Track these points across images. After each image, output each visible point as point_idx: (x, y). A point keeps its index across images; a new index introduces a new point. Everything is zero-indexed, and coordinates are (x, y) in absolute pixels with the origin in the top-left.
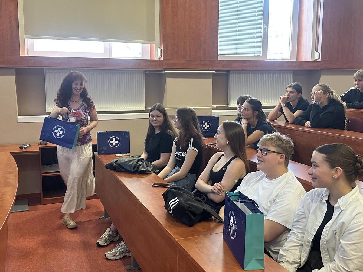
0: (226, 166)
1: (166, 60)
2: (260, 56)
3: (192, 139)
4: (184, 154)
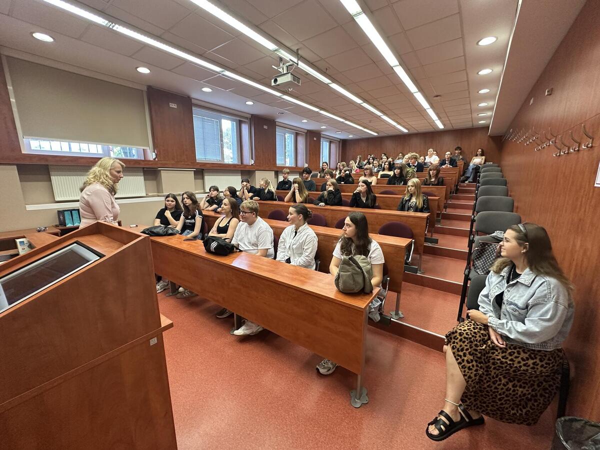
0: (229, 223)
1: (159, 160)
2: (220, 160)
3: (197, 211)
4: (193, 221)
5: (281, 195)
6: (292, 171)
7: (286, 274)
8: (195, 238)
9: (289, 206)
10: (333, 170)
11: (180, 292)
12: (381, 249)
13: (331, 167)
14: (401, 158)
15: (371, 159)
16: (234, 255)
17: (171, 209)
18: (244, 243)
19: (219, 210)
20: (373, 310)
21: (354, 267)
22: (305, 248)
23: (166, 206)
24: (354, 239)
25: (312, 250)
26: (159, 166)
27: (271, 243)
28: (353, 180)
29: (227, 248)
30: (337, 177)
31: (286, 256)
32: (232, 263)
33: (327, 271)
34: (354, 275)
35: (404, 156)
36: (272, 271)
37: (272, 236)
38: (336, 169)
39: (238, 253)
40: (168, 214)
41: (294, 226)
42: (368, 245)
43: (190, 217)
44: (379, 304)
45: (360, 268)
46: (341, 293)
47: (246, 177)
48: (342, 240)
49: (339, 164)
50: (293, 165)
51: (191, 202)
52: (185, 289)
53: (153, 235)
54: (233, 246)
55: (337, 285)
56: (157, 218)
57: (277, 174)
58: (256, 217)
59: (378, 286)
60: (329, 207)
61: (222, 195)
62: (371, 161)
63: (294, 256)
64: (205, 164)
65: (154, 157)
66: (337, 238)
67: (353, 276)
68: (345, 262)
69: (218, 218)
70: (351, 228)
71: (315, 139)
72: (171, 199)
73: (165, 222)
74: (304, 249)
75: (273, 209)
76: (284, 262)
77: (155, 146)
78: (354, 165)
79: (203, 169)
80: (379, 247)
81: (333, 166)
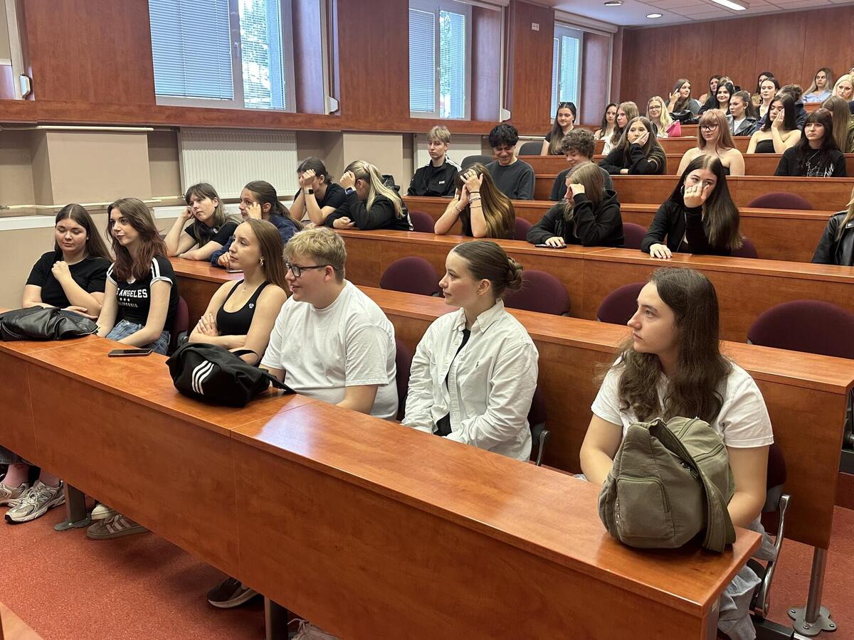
0: (254, 299)
1: (42, 101)
2: (231, 99)
3: (155, 261)
4: (142, 293)
5: (425, 212)
6: (459, 132)
7: (434, 474)
8: (146, 347)
9: (446, 249)
10: (594, 129)
11: (97, 521)
12: (761, 397)
13: (587, 120)
14: (823, 87)
15: (723, 89)
16: (268, 406)
17: (74, 254)
18: (302, 368)
19: (225, 258)
20: (733, 606)
21: (668, 461)
22: (496, 382)
23: (57, 247)
24: (669, 360)
25: (519, 390)
26: (40, 118)
27: (389, 368)
28: (662, 162)
29: (246, 381)
30: (606, 151)
31: (438, 410)
32: (259, 431)
33: (572, 465)
34: (669, 489)
35: (833, 79)
36: (391, 461)
37: (389, 345)
38: (604, 125)
39: (280, 400)
40: (61, 271)
41: (461, 311)
42: (716, 383)
43: (133, 281)
44: (752, 585)
45: (689, 462)
46: (620, 547)
47: (312, 156)
48: (624, 359)
49: (613, 109)
50: (462, 114)
51: (134, 233)
52: (113, 513)
53: (17, 336)
54: (264, 377)
55: (608, 519)
56: (30, 282)
57: (410, 144)
58: (339, 280)
59: (748, 524)
60: (577, 251)
61: (233, 210)
62: (723, 95)
63: (463, 410)
64: (181, 112)
65: (26, 88)
66: (606, 356)
67: (664, 491)
68: (636, 443)
69: (219, 283)
70: (657, 323)
71: (535, 27)
72: (70, 223)
73: (55, 295)
74: (492, 385)
75: (397, 257)
76: (428, 430)
77: (30, 55)
78: (663, 110)
79: (177, 129)
80: (755, 389)
81: (592, 115)
